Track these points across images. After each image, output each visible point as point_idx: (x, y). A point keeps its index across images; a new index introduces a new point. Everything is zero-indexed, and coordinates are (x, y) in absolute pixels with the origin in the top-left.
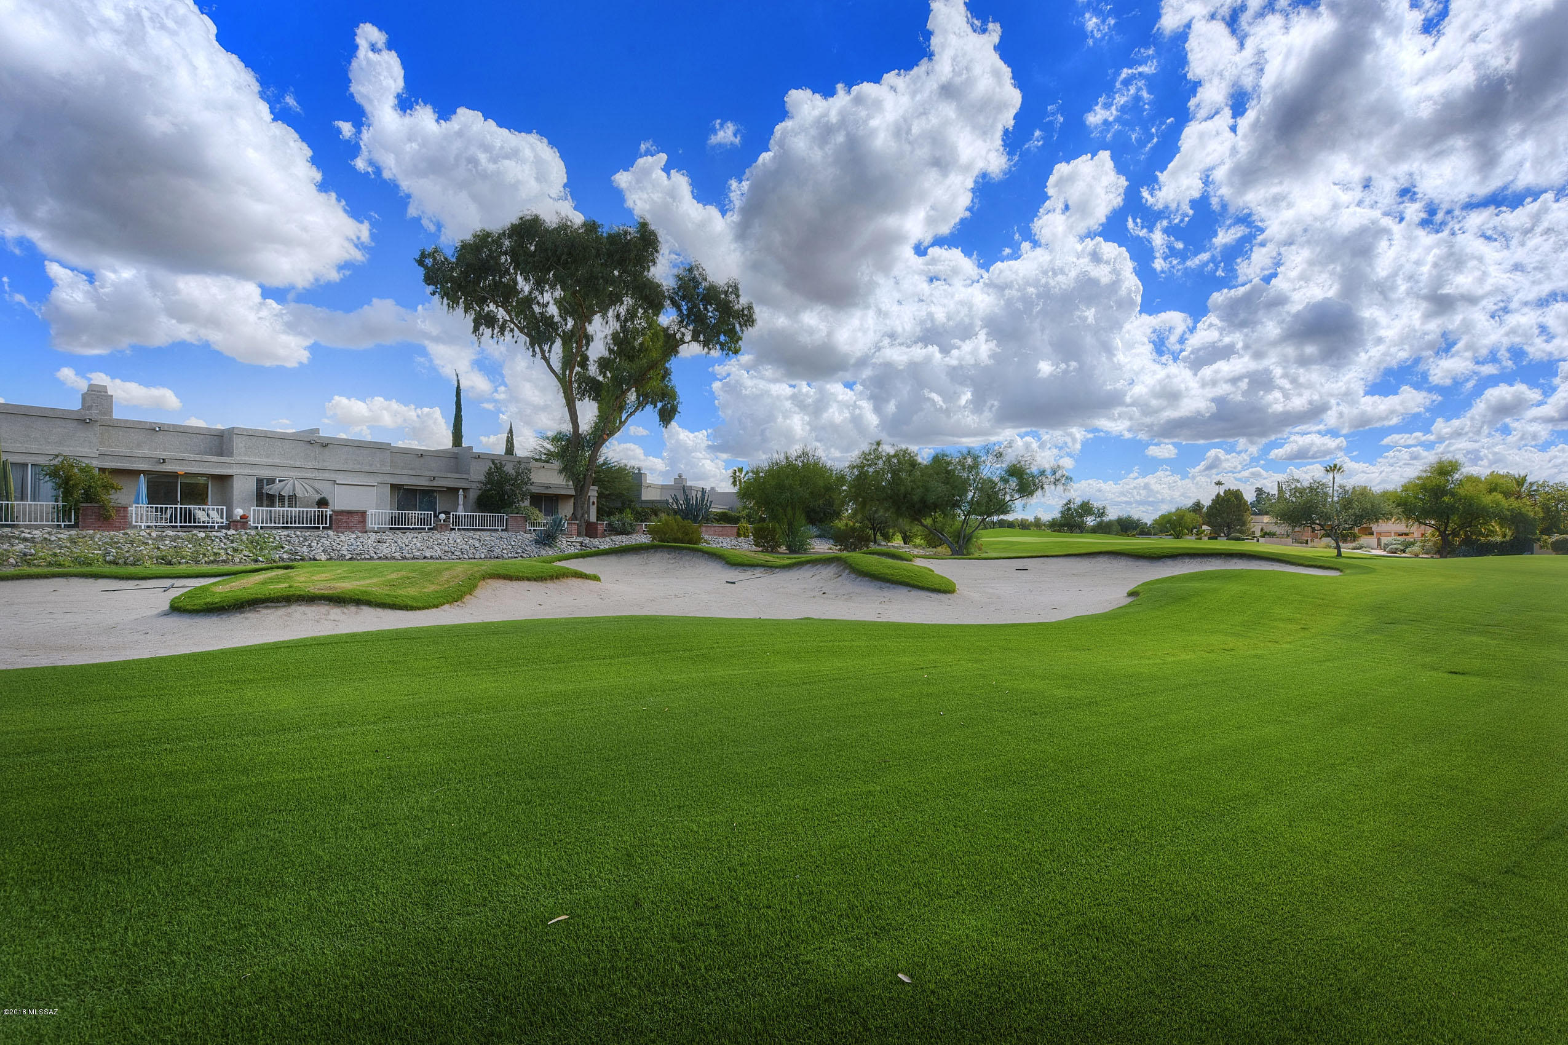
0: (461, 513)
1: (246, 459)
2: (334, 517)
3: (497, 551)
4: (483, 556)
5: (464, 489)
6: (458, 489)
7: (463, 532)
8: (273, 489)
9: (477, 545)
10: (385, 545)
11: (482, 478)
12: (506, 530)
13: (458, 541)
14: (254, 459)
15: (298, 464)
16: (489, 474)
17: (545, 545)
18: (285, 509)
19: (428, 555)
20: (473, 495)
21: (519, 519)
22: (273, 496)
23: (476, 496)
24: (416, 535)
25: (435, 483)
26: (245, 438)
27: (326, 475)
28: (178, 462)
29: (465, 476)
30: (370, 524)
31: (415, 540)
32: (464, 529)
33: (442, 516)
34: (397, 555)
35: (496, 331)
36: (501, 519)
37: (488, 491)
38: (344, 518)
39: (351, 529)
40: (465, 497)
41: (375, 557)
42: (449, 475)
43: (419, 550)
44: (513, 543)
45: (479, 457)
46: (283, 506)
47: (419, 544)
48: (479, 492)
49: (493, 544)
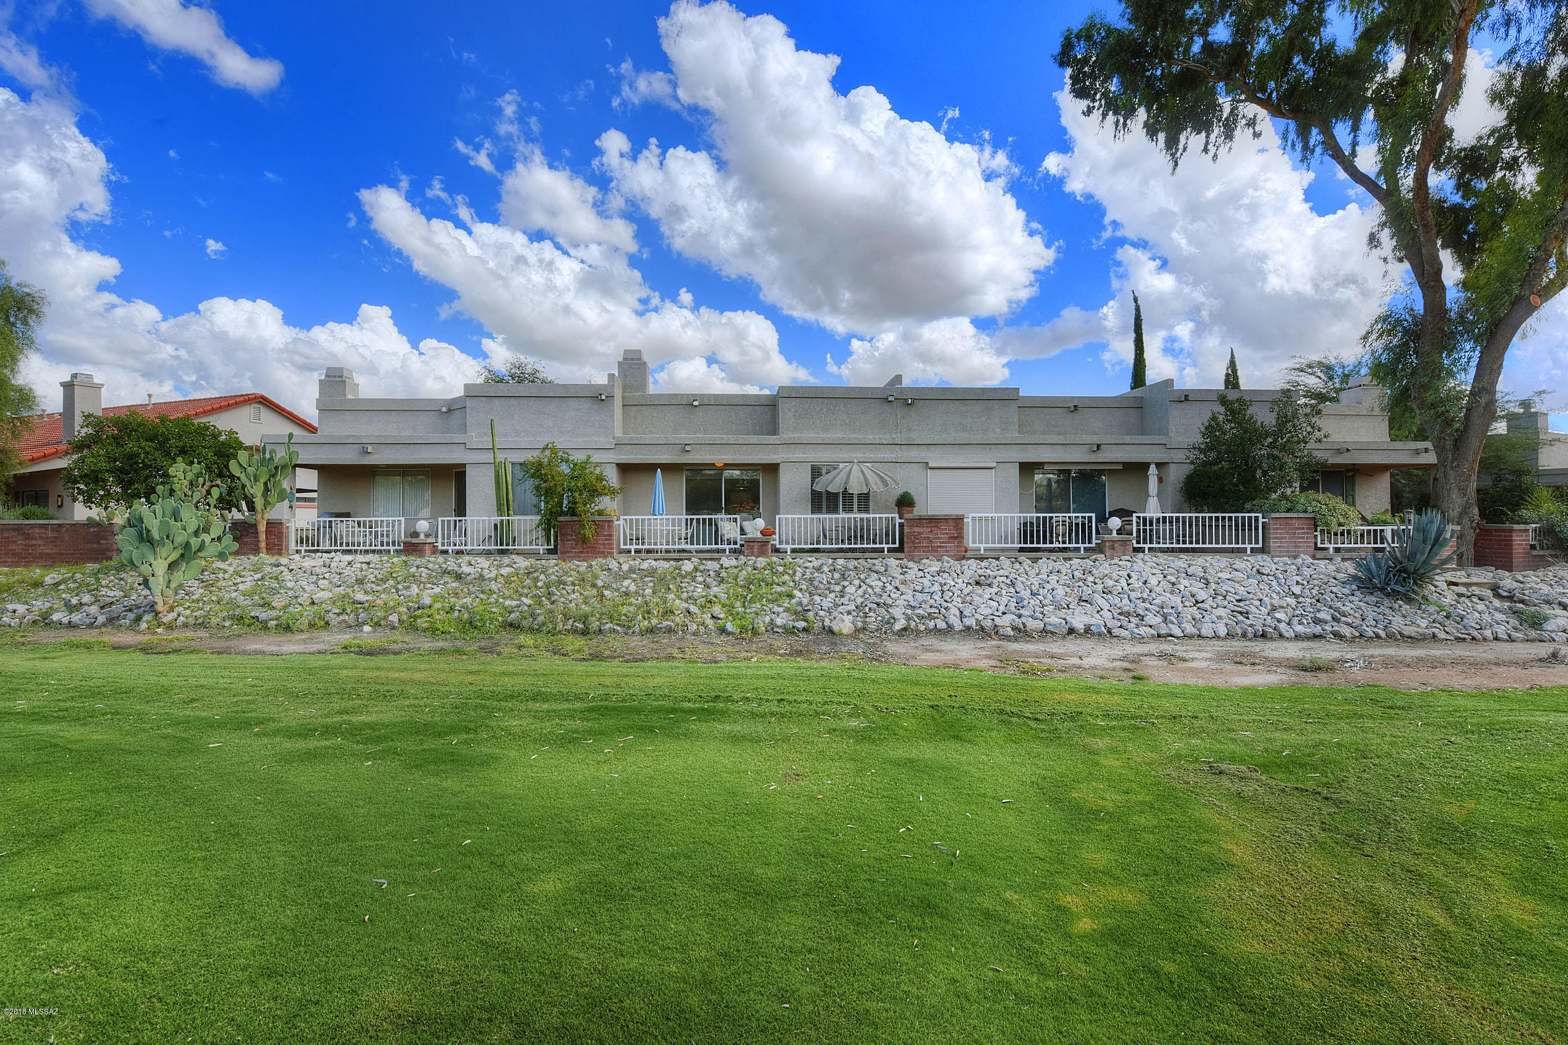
0: (1153, 510)
1: (795, 436)
2: (906, 530)
3: (1259, 617)
4: (1222, 631)
5: (1159, 465)
6: (1143, 467)
7: (1162, 558)
8: (832, 483)
9: (1202, 595)
10: (989, 590)
11: (1198, 439)
12: (1263, 551)
13: (1153, 581)
14: (809, 436)
15: (870, 438)
16: (1212, 428)
17: (1394, 595)
18: (852, 516)
19: (1078, 623)
20: (1177, 474)
21: (1296, 524)
22: (836, 495)
23: (1183, 478)
24: (1058, 565)
25: (1101, 457)
26: (794, 402)
27: (913, 454)
28: (708, 447)
29: (1157, 439)
30: (971, 541)
31: (1054, 578)
32: (1162, 550)
33: (1115, 522)
34: (1005, 621)
35: (1213, 137)
36: (1252, 525)
37: (1211, 464)
38: (925, 531)
39: (935, 552)
40: (1160, 480)
41: (958, 625)
42: (1128, 439)
43: (1059, 608)
44: (1297, 590)
45: (1186, 398)
46: (851, 510)
47: (1060, 591)
48: (1187, 469)
49: (1242, 591)
